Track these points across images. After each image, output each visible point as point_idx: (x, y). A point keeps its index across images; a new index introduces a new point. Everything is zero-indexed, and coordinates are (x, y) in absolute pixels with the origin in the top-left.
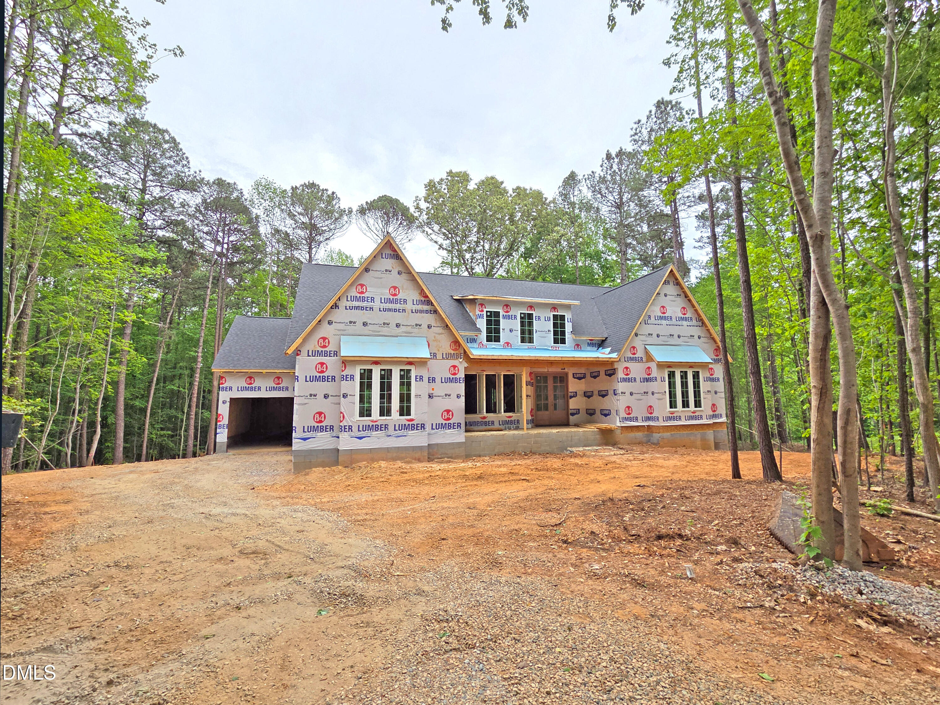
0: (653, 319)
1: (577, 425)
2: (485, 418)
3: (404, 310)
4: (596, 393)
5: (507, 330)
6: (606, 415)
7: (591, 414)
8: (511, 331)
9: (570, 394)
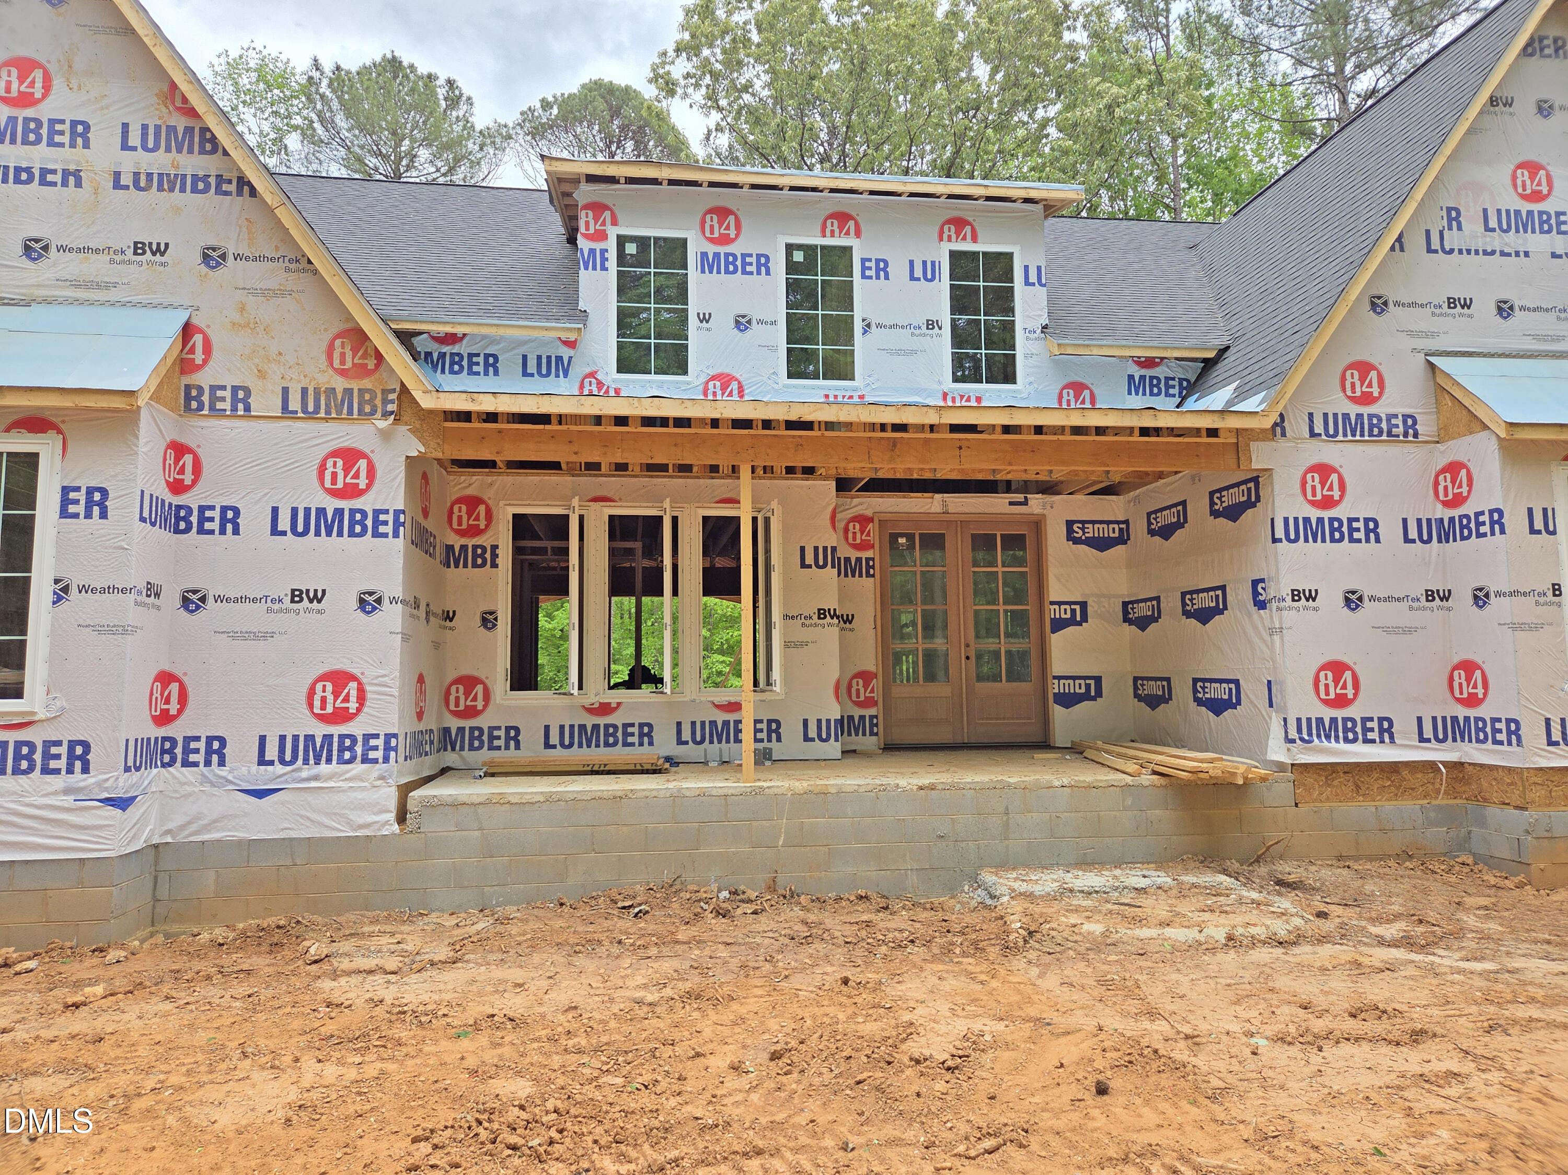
0: (1472, 226)
3: (72, 177)
4: (1171, 604)
5: (723, 323)
7: (1153, 702)
8: (742, 323)
9: (1053, 612)
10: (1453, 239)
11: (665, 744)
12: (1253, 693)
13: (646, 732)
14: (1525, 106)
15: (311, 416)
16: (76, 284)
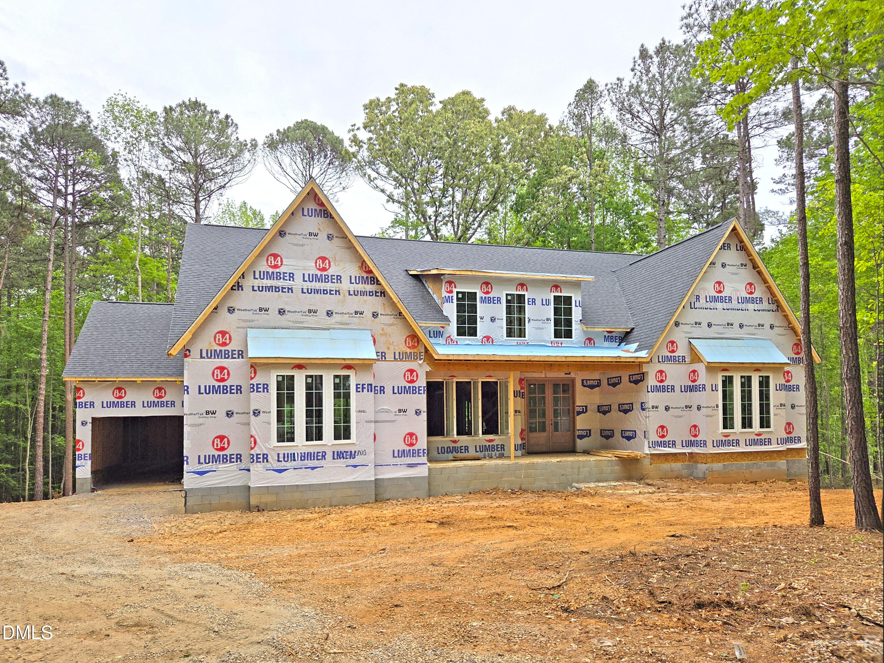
0: (702, 300)
1: (586, 452)
2: (455, 442)
3: (338, 292)
4: (615, 407)
5: (487, 319)
6: (629, 438)
7: (607, 437)
8: (493, 320)
9: (577, 409)
10: (697, 305)
11: (472, 452)
12: (640, 434)
13: (467, 449)
14: (718, 265)
15: (401, 360)
16: (341, 324)
